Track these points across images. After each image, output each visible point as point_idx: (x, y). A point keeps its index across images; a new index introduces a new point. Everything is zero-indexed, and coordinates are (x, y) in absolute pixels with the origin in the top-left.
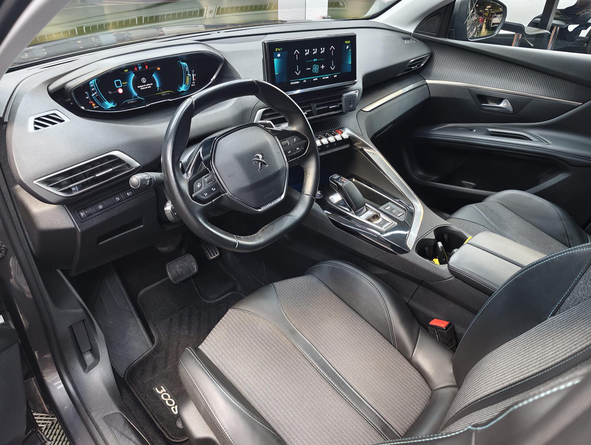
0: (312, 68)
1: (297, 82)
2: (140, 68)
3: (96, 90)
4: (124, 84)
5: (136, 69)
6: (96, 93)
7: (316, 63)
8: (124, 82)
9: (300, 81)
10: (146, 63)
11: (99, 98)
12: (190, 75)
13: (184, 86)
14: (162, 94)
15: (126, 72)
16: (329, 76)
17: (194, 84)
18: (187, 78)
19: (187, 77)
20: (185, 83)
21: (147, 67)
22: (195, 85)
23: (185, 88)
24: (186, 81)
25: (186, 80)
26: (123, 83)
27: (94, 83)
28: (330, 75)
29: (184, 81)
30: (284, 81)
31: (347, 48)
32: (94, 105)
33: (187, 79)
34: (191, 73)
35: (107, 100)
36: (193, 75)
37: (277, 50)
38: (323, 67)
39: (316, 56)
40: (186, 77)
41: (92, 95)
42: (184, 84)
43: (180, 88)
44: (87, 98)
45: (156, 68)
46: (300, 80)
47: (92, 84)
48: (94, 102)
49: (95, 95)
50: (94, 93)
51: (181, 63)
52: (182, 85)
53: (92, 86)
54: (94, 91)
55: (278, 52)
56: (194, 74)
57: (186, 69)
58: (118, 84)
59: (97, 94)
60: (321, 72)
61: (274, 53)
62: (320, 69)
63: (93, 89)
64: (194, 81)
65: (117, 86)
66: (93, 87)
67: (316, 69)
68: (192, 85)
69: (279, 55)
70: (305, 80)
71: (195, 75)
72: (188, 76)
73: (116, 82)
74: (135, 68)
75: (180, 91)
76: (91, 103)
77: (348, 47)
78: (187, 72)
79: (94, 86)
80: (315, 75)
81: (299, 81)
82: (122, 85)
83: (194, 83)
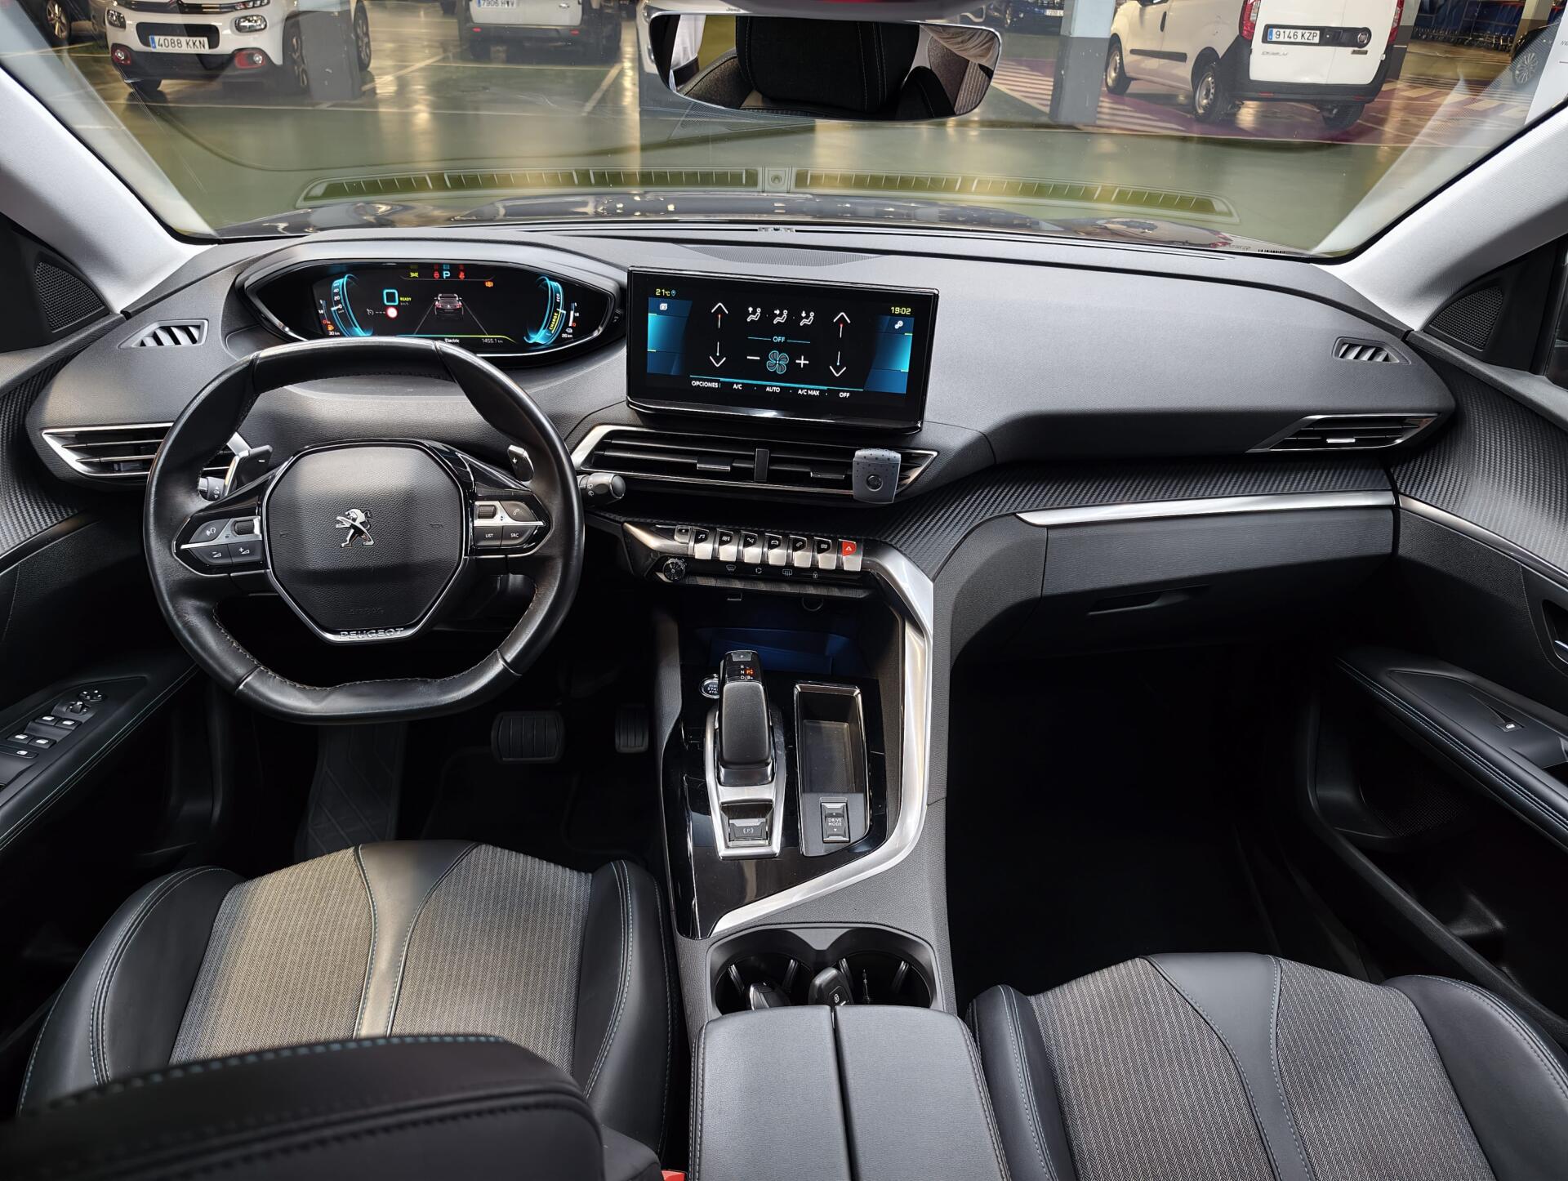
0: (765, 358)
1: (715, 385)
2: (446, 274)
3: (342, 301)
4: (403, 302)
5: (436, 275)
6: (340, 306)
7: (780, 347)
8: (405, 296)
9: (723, 383)
10: (462, 268)
11: (344, 317)
12: (565, 312)
13: (542, 332)
14: (485, 338)
15: (414, 277)
16: (821, 391)
17: (570, 334)
18: (555, 317)
19: (556, 314)
20: (548, 326)
21: (462, 276)
22: (571, 336)
23: (546, 337)
24: (551, 323)
25: (551, 321)
26: (401, 299)
27: (341, 287)
28: (826, 388)
29: (545, 322)
30: (672, 374)
31: (897, 327)
32: (330, 328)
33: (554, 320)
34: (567, 308)
35: (359, 323)
36: (572, 313)
37: (661, 293)
38: (802, 362)
39: (780, 329)
40: (553, 315)
41: (333, 309)
42: (544, 329)
43: (532, 336)
44: (321, 312)
45: (484, 283)
46: (722, 379)
47: (337, 287)
48: (333, 323)
49: (339, 309)
50: (337, 305)
51: (548, 281)
52: (537, 330)
53: (336, 291)
54: (338, 302)
55: (663, 298)
56: (575, 312)
57: (556, 296)
58: (391, 297)
59: (343, 308)
60: (793, 373)
61: (650, 299)
62: (792, 365)
63: (336, 298)
64: (570, 327)
65: (388, 301)
66: (337, 294)
67: (777, 362)
68: (564, 336)
69: (664, 307)
70: (739, 383)
71: (577, 314)
72: (558, 312)
73: (387, 293)
74: (433, 273)
75: (531, 342)
76: (327, 325)
77: (900, 324)
78: (558, 305)
79: (341, 293)
80: (774, 377)
81: (718, 381)
82: (399, 300)
83: (571, 331)
